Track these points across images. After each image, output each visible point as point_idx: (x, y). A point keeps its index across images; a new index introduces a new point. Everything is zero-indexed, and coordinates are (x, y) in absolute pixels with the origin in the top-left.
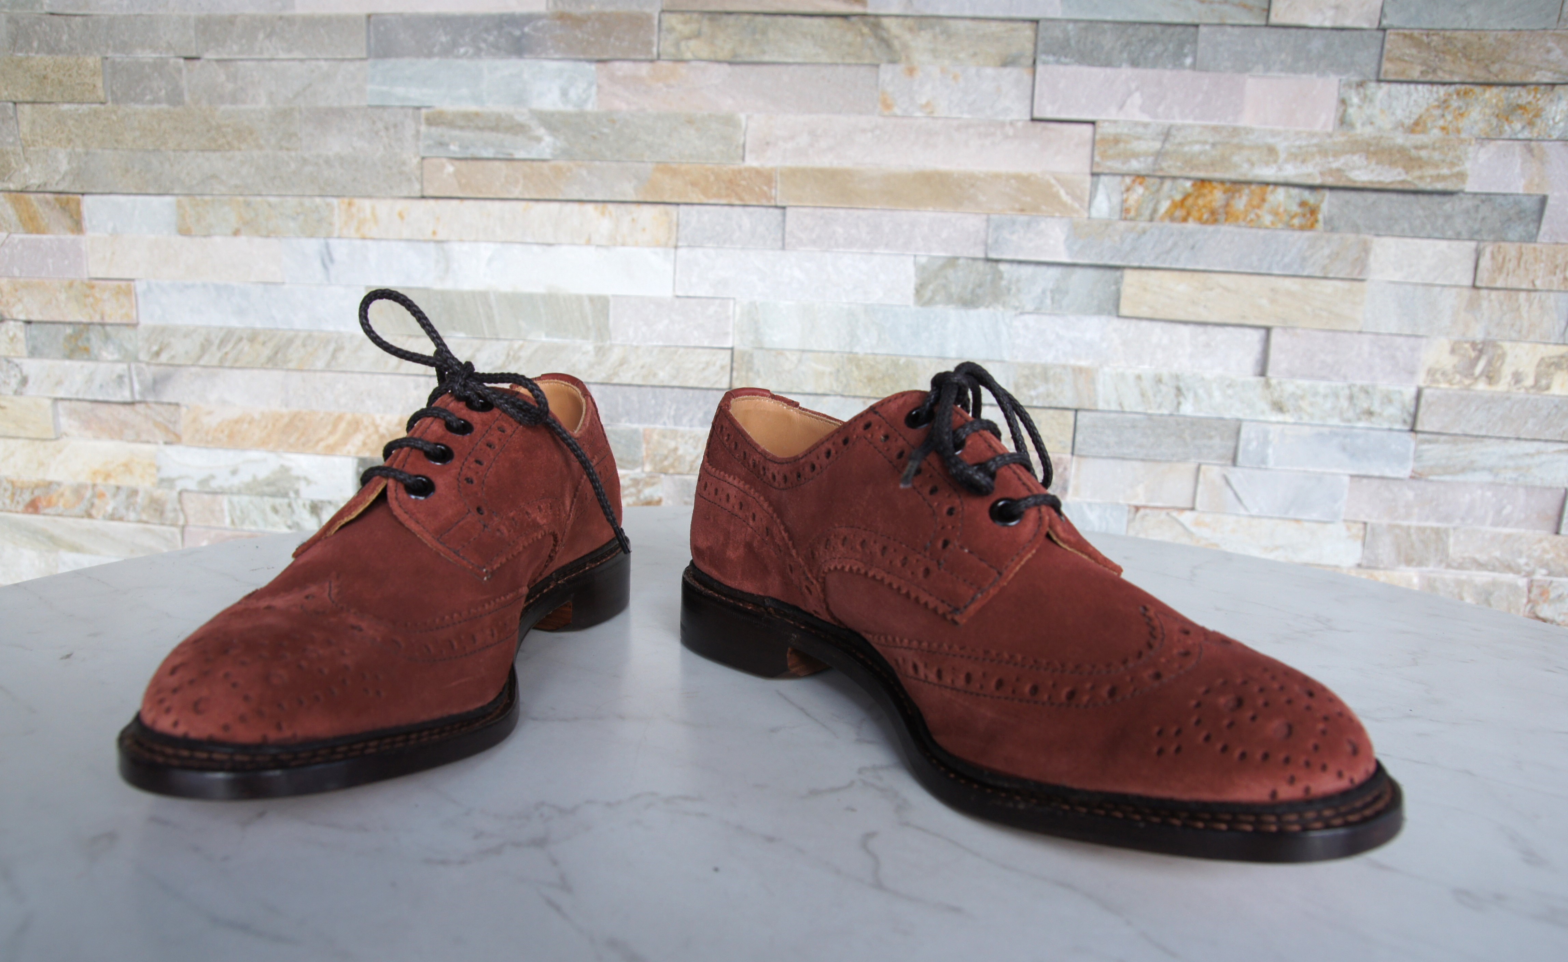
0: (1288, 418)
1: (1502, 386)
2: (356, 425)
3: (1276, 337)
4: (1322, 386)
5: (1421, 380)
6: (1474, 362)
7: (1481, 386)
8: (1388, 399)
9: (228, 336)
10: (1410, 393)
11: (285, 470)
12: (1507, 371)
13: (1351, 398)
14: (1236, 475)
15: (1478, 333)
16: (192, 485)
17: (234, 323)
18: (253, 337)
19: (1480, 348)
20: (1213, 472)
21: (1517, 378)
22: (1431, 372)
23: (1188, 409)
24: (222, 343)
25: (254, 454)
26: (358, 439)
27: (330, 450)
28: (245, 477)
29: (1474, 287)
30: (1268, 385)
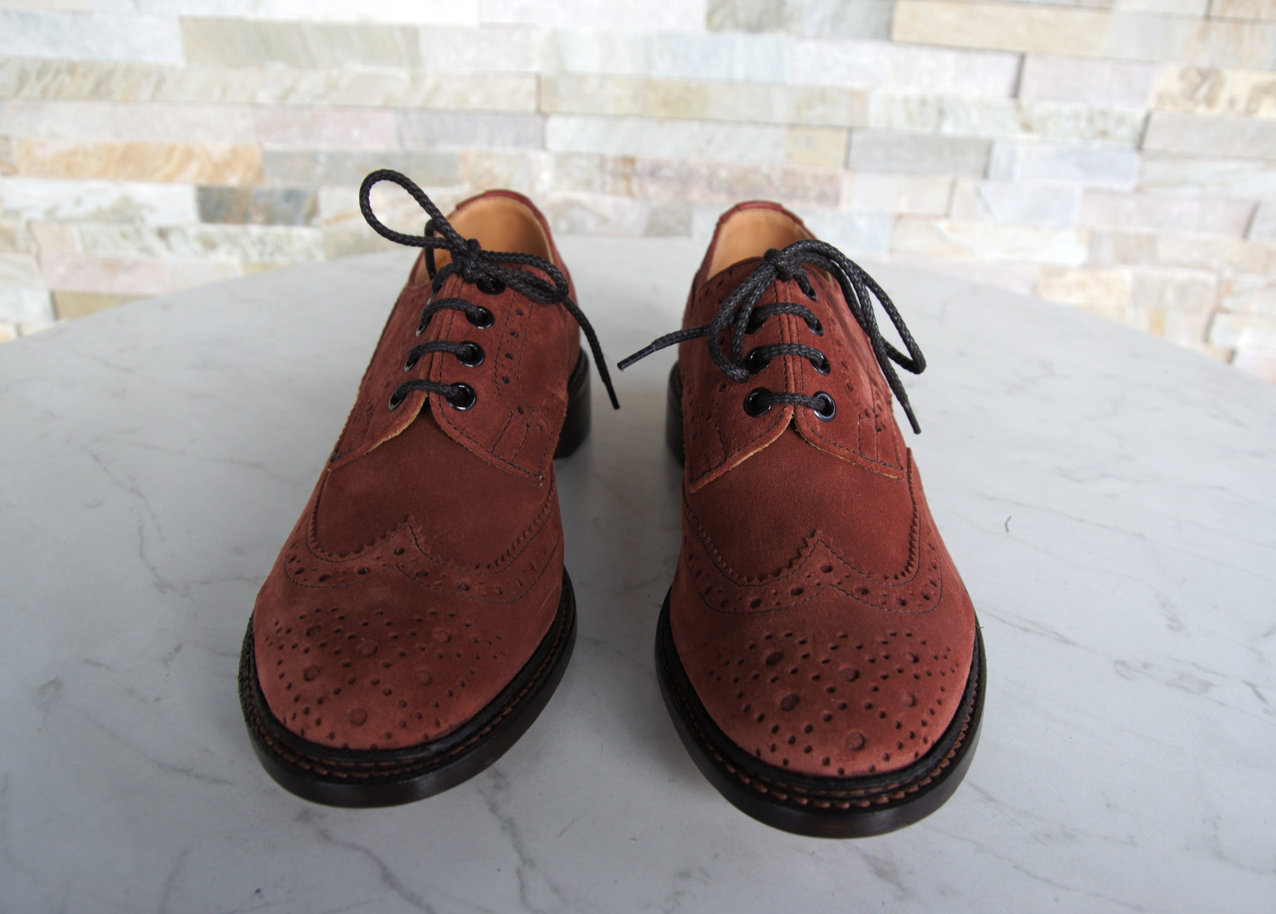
0: (1034, 137)
1: (1219, 109)
2: (189, 155)
3: (1030, 65)
4: (1066, 109)
5: (1151, 103)
6: (1197, 88)
7: (1201, 110)
8: (1121, 121)
9: (44, 68)
10: (1139, 115)
11: (127, 200)
12: (1224, 97)
13: (1090, 121)
14: (987, 188)
15: (1203, 62)
16: (38, 215)
17: (48, 54)
18: (72, 69)
19: (1205, 75)
20: (967, 185)
21: (1232, 102)
22: (1161, 98)
23: (948, 129)
24: (41, 74)
25: (95, 185)
26: (193, 168)
27: (169, 179)
28: (89, 206)
29: (1207, 17)
30: (1018, 108)
